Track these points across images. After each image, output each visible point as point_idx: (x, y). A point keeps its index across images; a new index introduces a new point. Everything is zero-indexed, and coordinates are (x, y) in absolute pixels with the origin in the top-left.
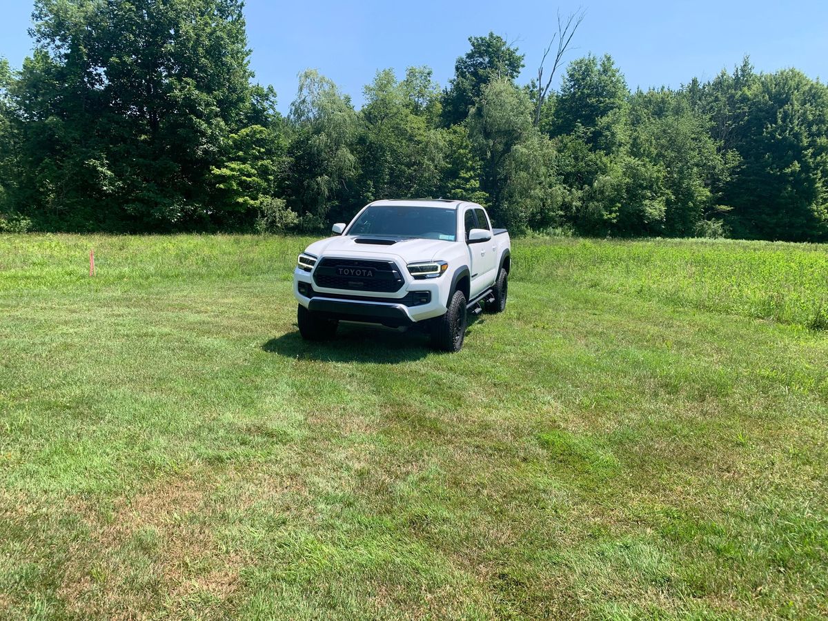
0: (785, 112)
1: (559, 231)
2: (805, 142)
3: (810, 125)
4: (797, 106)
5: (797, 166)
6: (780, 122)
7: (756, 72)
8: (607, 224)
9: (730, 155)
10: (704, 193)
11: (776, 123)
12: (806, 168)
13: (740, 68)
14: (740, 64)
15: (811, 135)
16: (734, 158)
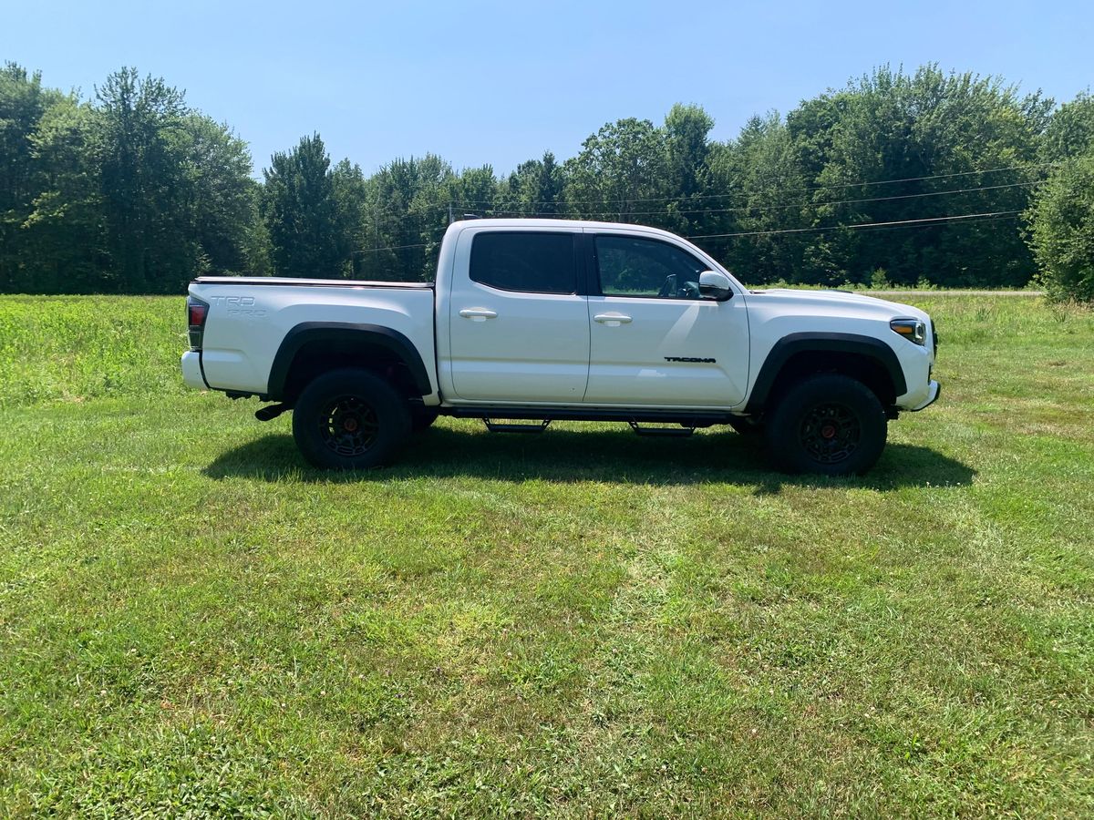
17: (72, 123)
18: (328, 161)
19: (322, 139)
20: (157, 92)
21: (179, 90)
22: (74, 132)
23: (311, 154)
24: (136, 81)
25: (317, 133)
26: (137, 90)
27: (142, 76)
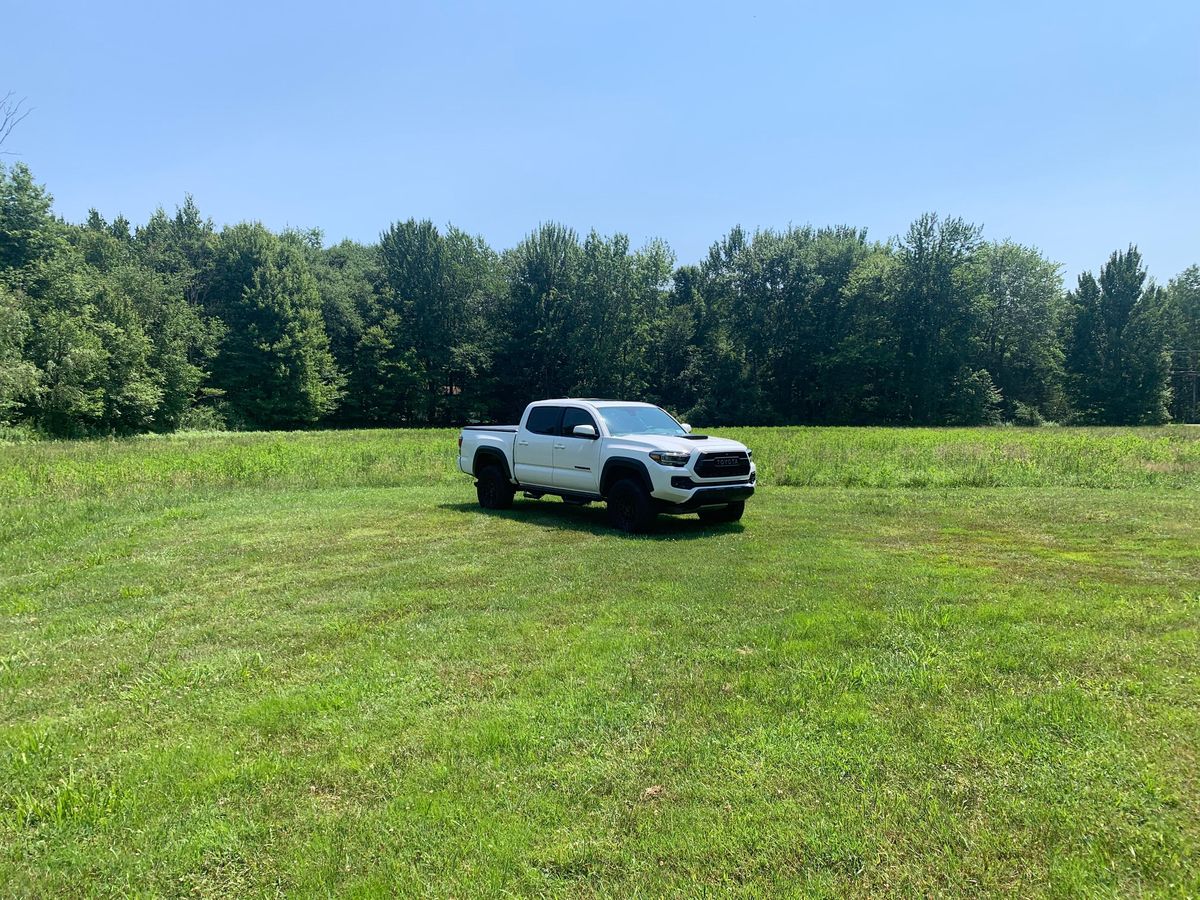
0: (263, 276)
1: (18, 431)
2: (290, 313)
3: (291, 294)
4: (275, 271)
5: (288, 340)
6: (259, 287)
7: (203, 217)
8: (87, 418)
9: (213, 323)
10: (193, 373)
11: (254, 287)
12: (296, 344)
13: (183, 211)
14: (182, 206)
15: (293, 305)
16: (219, 329)
17: (877, 273)
18: (1143, 276)
19: (1138, 251)
20: (955, 231)
21: (977, 225)
22: (879, 280)
23: (1124, 271)
24: (936, 224)
25: (1133, 245)
26: (937, 233)
27: (941, 219)
